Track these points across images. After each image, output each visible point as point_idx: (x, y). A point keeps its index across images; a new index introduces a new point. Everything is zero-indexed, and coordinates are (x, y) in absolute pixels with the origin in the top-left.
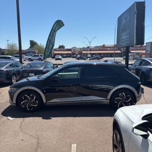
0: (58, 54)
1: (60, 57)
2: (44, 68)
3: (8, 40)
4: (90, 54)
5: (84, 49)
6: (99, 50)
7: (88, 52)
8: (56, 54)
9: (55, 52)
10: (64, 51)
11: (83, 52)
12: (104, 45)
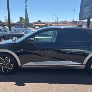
0: (37, 26)
1: (38, 27)
2: (25, 33)
3: (5, 16)
5: (53, 23)
6: (63, 24)
7: (56, 25)
8: (35, 26)
9: (35, 25)
10: (41, 24)
11: (53, 25)
12: (66, 21)
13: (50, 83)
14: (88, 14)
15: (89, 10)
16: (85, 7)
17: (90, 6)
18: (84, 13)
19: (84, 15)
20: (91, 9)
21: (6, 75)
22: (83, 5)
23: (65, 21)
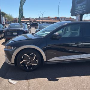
4: (41, 22)
5: (37, 19)
6: (47, 20)
7: (41, 21)
11: (37, 21)
13: (80, 76)
14: (81, 10)
15: (82, 7)
16: (77, 4)
17: (84, 2)
18: (77, 10)
19: (77, 11)
20: (85, 6)
21: (31, 72)
22: (76, 2)
23: (48, 17)
